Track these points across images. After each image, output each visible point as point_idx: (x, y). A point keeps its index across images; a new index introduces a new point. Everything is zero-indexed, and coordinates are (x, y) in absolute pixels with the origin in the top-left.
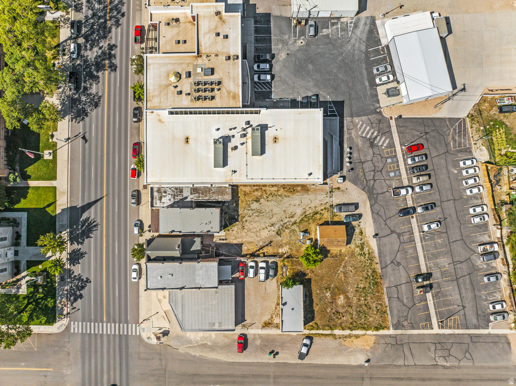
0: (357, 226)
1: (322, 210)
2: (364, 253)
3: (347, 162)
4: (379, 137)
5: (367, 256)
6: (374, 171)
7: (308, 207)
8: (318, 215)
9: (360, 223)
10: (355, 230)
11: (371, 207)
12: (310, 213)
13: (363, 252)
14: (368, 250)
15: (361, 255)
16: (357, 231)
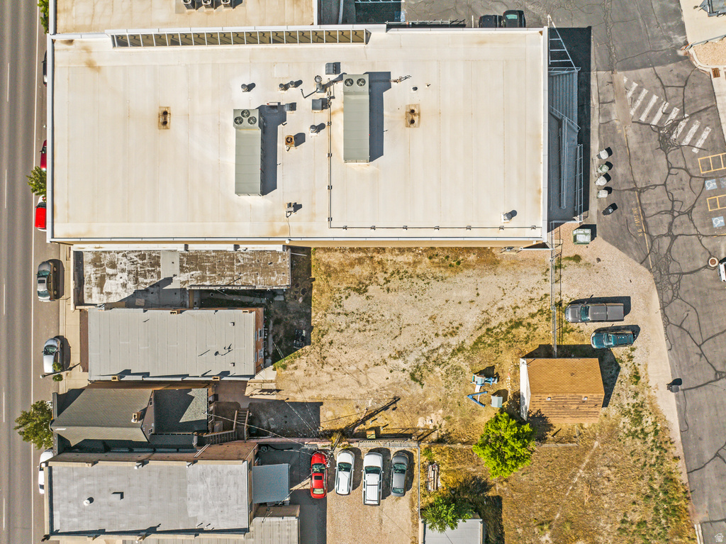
0: (625, 358)
1: (533, 316)
2: (642, 430)
3: (599, 188)
4: (683, 124)
5: (650, 438)
6: (671, 212)
7: (496, 307)
8: (522, 330)
9: (633, 350)
10: (619, 369)
11: (663, 308)
12: (501, 324)
13: (639, 429)
14: (653, 423)
15: (634, 435)
16: (625, 371)
